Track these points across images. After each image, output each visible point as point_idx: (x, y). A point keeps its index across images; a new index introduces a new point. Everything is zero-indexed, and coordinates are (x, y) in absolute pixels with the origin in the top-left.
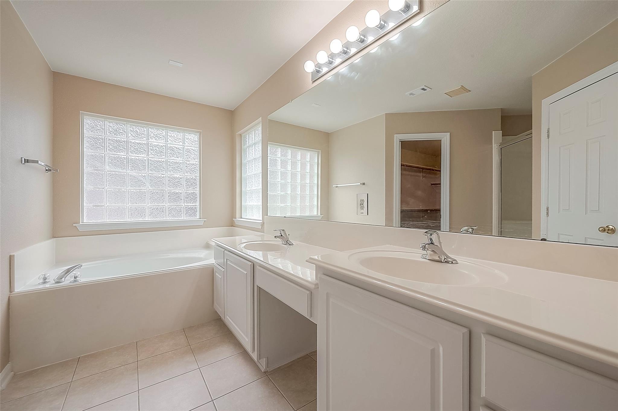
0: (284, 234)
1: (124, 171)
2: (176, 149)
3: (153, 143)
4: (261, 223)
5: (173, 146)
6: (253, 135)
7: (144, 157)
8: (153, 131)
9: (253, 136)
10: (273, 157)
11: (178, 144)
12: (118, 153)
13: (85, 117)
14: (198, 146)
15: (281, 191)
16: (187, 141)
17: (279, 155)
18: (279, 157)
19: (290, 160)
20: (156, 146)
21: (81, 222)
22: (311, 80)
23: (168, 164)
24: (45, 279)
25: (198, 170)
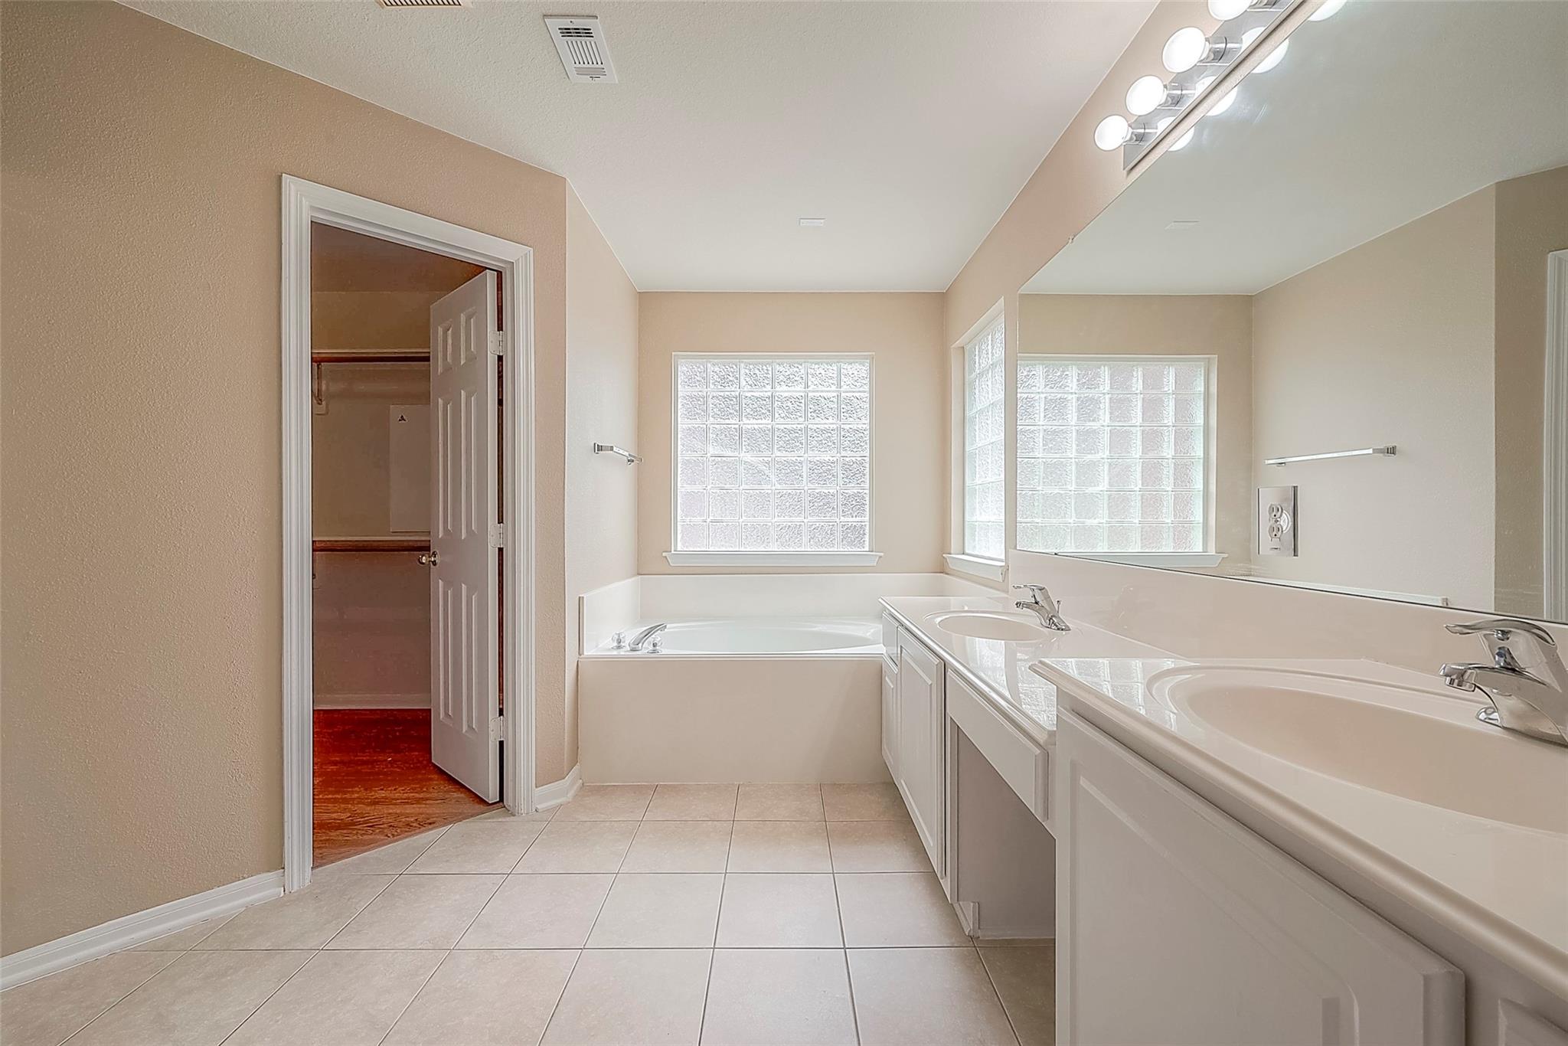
0: (1043, 598)
1: (736, 454)
2: (823, 400)
3: (782, 394)
4: (1001, 566)
5: (818, 394)
6: (990, 344)
7: (768, 424)
8: (783, 369)
9: (990, 347)
10: (1053, 393)
11: (829, 389)
12: (727, 421)
13: (680, 361)
14: (867, 388)
15: (1077, 482)
16: (845, 380)
17: (1073, 384)
18: (1073, 391)
19: (1107, 396)
20: (788, 399)
21: (673, 550)
22: (1122, 167)
23: (810, 433)
24: (619, 641)
25: (868, 441)
